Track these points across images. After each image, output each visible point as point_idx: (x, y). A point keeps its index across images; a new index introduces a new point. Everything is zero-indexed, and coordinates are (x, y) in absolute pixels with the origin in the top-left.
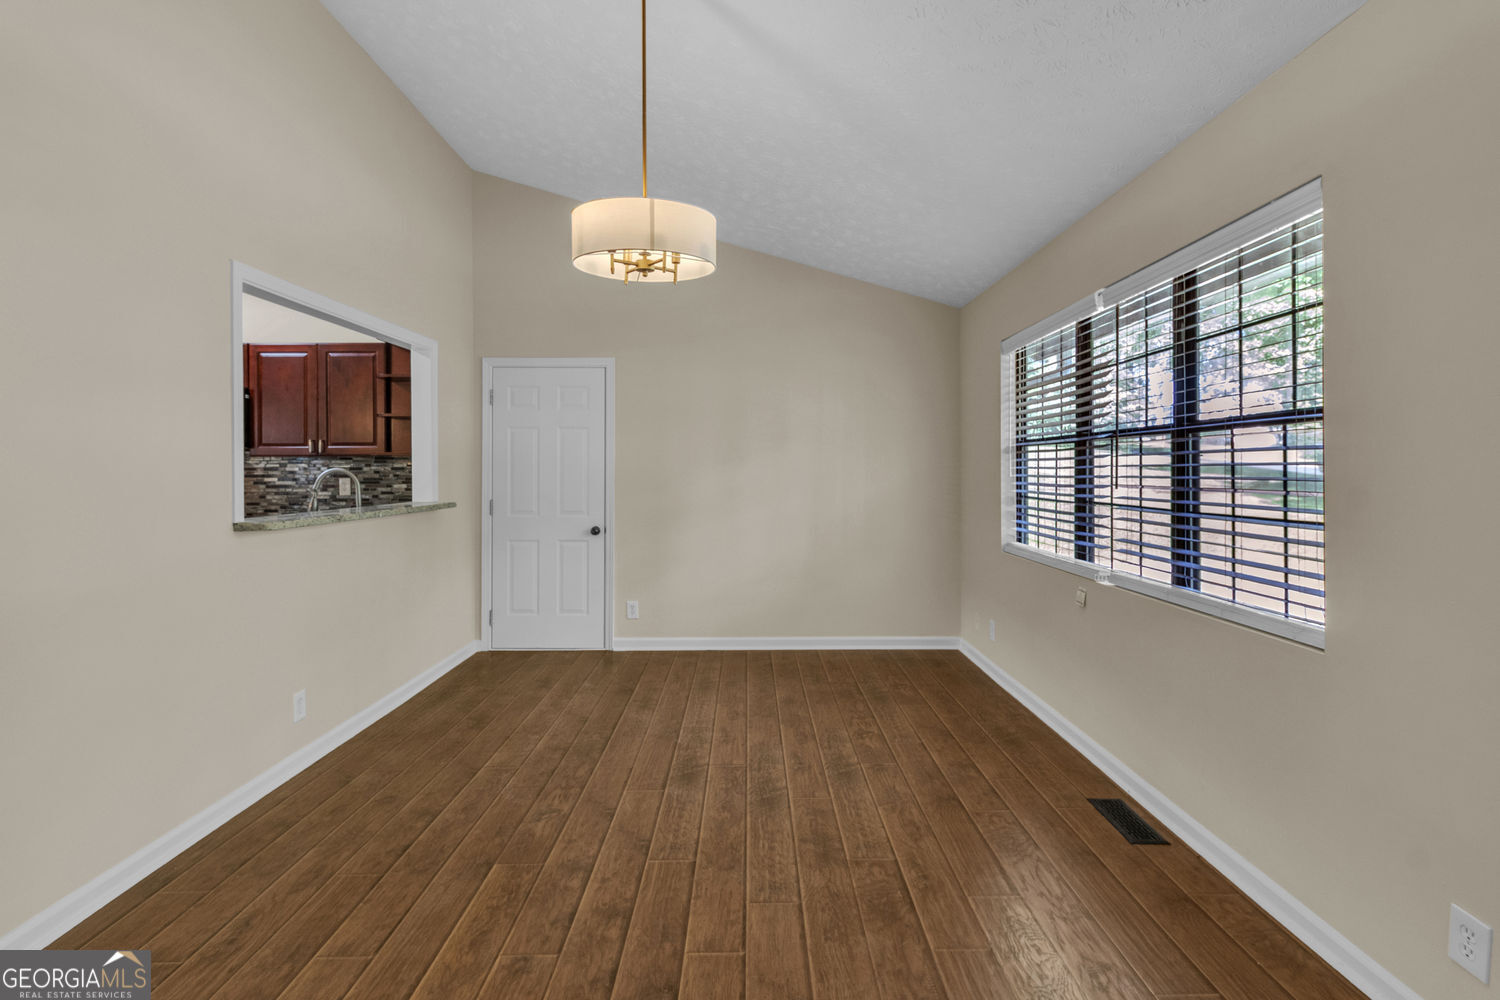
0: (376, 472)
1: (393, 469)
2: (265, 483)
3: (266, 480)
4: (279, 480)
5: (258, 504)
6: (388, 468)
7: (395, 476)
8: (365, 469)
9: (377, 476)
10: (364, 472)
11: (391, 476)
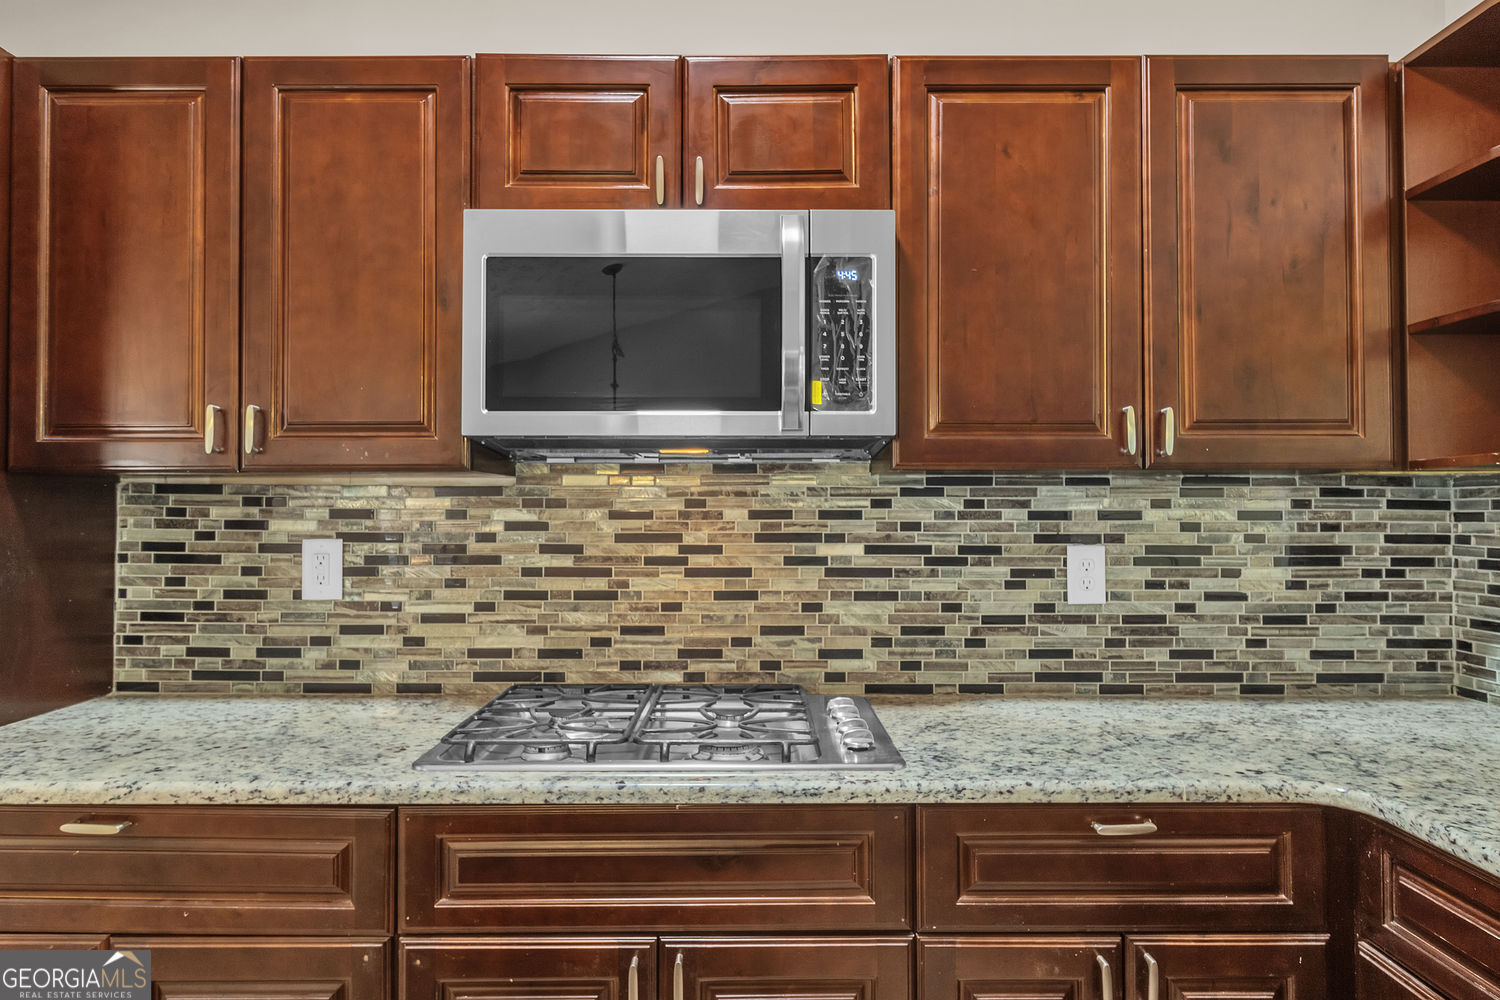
0: (1188, 527)
1: (1243, 515)
2: (822, 561)
3: (823, 550)
4: (869, 550)
5: (798, 631)
6: (1230, 516)
7: (1248, 539)
8: (1151, 516)
9: (1189, 539)
10: (1150, 527)
11: (1237, 539)
